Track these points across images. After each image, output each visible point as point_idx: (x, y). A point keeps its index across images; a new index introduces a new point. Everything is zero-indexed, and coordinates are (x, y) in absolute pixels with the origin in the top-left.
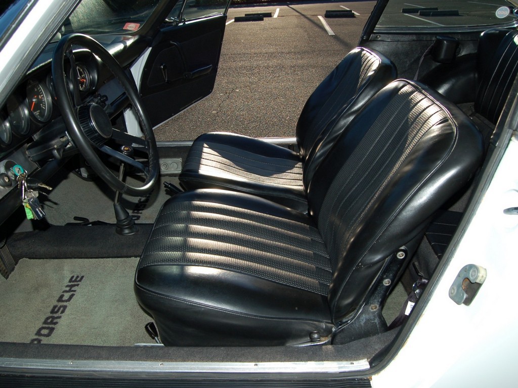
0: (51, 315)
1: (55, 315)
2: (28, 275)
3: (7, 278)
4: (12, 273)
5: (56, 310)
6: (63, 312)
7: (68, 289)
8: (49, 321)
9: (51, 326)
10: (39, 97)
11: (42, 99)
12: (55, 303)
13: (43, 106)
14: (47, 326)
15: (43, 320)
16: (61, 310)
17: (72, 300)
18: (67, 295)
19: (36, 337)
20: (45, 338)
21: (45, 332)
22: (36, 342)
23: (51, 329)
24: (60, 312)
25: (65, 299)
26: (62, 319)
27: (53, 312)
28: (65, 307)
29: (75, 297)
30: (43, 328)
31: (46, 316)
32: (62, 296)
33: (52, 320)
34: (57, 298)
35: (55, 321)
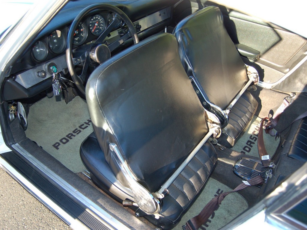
0: (72, 133)
1: (74, 134)
2: (77, 105)
3: (67, 104)
4: (70, 102)
5: (76, 131)
6: (78, 134)
7: (87, 122)
8: (70, 136)
9: (68, 139)
10: (82, 30)
11: (83, 31)
12: (77, 127)
13: (82, 35)
14: (67, 138)
15: (67, 134)
16: (77, 132)
17: (85, 129)
18: (85, 125)
19: (59, 142)
20: (62, 144)
21: (64, 141)
22: (57, 144)
23: (68, 141)
24: (76, 133)
25: (83, 127)
26: (75, 137)
27: (74, 132)
28: (80, 131)
29: (87, 128)
30: (64, 138)
31: (70, 133)
32: (83, 125)
33: (71, 136)
34: (80, 125)
35: (72, 137)
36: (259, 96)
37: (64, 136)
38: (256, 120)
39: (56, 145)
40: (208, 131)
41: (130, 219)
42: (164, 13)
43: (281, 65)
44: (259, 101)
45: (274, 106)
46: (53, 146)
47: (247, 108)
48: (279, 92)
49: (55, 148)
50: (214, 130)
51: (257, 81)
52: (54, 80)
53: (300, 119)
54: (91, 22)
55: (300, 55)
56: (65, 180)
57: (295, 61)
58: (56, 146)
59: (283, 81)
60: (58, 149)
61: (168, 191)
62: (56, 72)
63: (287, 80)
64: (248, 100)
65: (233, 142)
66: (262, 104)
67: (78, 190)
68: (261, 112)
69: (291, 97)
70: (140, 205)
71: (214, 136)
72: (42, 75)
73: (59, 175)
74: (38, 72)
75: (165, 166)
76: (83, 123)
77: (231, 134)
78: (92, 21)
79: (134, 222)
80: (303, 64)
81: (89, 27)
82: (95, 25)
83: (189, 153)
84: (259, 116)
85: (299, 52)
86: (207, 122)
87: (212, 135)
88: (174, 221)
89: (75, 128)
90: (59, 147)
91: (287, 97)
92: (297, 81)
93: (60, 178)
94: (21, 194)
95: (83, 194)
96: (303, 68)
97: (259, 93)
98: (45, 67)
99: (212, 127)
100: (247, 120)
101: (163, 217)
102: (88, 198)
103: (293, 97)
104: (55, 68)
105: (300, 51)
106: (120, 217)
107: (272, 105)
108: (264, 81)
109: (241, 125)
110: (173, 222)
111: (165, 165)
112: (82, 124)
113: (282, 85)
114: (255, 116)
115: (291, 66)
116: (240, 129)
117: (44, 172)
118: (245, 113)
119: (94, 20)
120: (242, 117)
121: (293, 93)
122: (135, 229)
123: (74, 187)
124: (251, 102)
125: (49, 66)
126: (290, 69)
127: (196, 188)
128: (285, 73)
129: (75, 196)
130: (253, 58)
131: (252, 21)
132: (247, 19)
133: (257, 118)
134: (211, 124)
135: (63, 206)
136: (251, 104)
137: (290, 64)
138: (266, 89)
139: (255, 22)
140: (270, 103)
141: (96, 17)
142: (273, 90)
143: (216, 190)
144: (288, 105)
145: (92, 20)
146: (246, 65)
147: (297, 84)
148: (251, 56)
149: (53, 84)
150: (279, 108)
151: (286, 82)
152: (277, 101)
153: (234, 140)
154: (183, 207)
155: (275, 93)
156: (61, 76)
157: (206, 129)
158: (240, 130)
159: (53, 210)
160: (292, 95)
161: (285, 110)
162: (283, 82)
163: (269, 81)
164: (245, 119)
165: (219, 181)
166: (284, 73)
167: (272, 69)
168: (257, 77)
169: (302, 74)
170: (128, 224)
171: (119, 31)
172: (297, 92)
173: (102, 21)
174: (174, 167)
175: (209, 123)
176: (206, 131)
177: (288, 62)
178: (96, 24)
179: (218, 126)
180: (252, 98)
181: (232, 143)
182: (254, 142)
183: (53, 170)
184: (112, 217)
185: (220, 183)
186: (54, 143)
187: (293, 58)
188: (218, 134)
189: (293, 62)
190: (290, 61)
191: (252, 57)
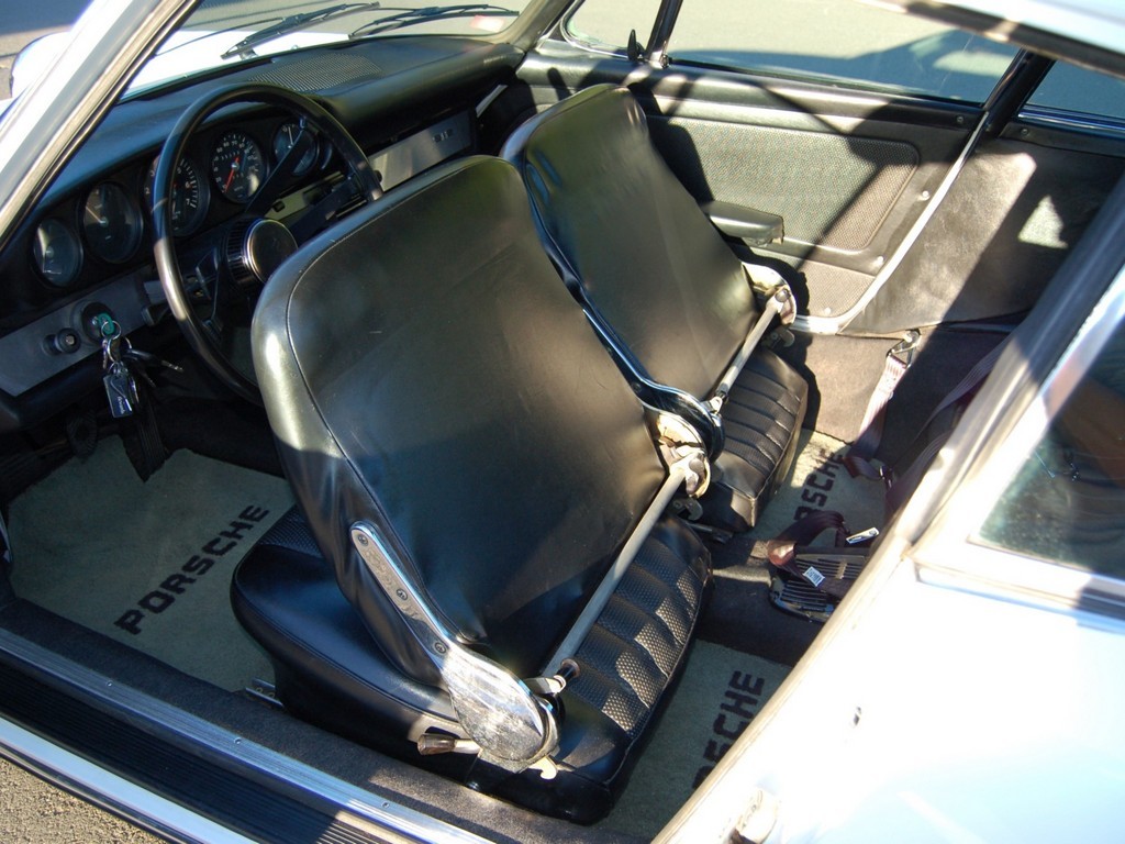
0: (181, 572)
1: (188, 575)
2: (182, 482)
3: (144, 481)
5: (194, 565)
6: (203, 572)
7: (231, 529)
8: (173, 583)
9: (170, 593)
10: (187, 185)
11: (191, 189)
12: (197, 550)
13: (191, 202)
14: (164, 591)
15: (164, 579)
16: (202, 568)
17: (227, 554)
18: (225, 541)
19: (137, 607)
20: (151, 613)
21: (156, 602)
22: (133, 617)
23: (169, 601)
24: (197, 571)
25: (218, 547)
26: (195, 585)
27: (187, 568)
28: (210, 563)
29: (235, 548)
30: (157, 594)
31: (172, 573)
32: (217, 541)
33: (177, 584)
34: (205, 543)
35: (183, 585)
36: (807, 363)
37: (155, 586)
38: (811, 441)
39: (129, 620)
40: (667, 474)
41: (451, 795)
42: (450, 133)
43: (856, 249)
44: (809, 377)
45: (860, 385)
46: (117, 623)
47: (775, 401)
48: (866, 338)
49: (124, 631)
50: (685, 465)
51: (791, 311)
52: (109, 362)
53: (949, 406)
54: (217, 159)
55: (909, 206)
56: (190, 712)
57: (895, 227)
58: (129, 623)
59: (871, 302)
60: (136, 631)
61: (575, 664)
62: (114, 334)
63: (883, 294)
64: (774, 376)
65: (753, 510)
66: (820, 388)
67: (245, 736)
68: (820, 413)
69: (909, 345)
70: (484, 737)
71: (690, 488)
72: (66, 344)
73: (165, 698)
74: (50, 339)
75: (547, 593)
76: (215, 534)
77: (739, 481)
78: (220, 155)
79: (470, 804)
80: (923, 232)
81: (212, 176)
82: (230, 168)
83: (617, 544)
84: (817, 428)
85: (903, 196)
86: (657, 444)
87: (683, 484)
88: (609, 781)
89: (189, 557)
90: (139, 625)
91: (896, 348)
92: (914, 289)
93: (169, 706)
94: (8, 830)
95: (265, 745)
96: (927, 245)
97: (803, 356)
98: (70, 315)
99: (677, 457)
100: (781, 436)
101: (568, 770)
102: (288, 755)
103: (914, 341)
104: (109, 318)
105: (906, 192)
106: (415, 796)
107: (854, 383)
108: (811, 312)
109: (765, 453)
110: (604, 785)
111: (548, 589)
112: (212, 538)
113: (871, 315)
114: (805, 430)
115: (886, 246)
116: (765, 466)
117: (107, 697)
118: (774, 419)
119: (226, 151)
120: (768, 428)
121: (912, 330)
122: (478, 823)
123: (226, 728)
124: (786, 385)
125: (87, 315)
126: (887, 256)
127: (659, 665)
128: (874, 274)
129: (237, 756)
130: (762, 240)
131: (739, 119)
132: (723, 117)
133: (811, 434)
134: (672, 449)
135: (199, 800)
136: (786, 388)
137: (883, 241)
138: (823, 337)
139: (749, 121)
140: (844, 378)
141: (230, 140)
142: (846, 336)
143: (727, 677)
144: (901, 370)
145: (219, 150)
146: (743, 263)
147: (919, 300)
148: (754, 234)
149: (105, 379)
150: (877, 388)
151: (882, 303)
152: (867, 366)
153: (753, 500)
154: (630, 731)
155: (853, 342)
156: (134, 348)
157: (657, 469)
158: (768, 469)
159: (158, 828)
160: (909, 339)
161: (897, 390)
162: (874, 303)
163: (828, 311)
164: (775, 437)
165: (732, 647)
166: (871, 274)
167: (830, 267)
168: (788, 296)
169: (927, 266)
170: (450, 811)
171: (310, 194)
172: (921, 325)
173: (250, 154)
174: (578, 592)
175: (664, 449)
176: (660, 476)
177: (877, 232)
178: (234, 166)
179: (698, 451)
180: (785, 371)
181: (750, 516)
182: (818, 508)
183: (139, 686)
184: (385, 801)
185: (736, 653)
186: (120, 614)
187: (890, 217)
188: (701, 481)
189: (891, 232)
190: (881, 232)
191: (761, 237)
